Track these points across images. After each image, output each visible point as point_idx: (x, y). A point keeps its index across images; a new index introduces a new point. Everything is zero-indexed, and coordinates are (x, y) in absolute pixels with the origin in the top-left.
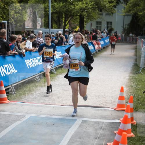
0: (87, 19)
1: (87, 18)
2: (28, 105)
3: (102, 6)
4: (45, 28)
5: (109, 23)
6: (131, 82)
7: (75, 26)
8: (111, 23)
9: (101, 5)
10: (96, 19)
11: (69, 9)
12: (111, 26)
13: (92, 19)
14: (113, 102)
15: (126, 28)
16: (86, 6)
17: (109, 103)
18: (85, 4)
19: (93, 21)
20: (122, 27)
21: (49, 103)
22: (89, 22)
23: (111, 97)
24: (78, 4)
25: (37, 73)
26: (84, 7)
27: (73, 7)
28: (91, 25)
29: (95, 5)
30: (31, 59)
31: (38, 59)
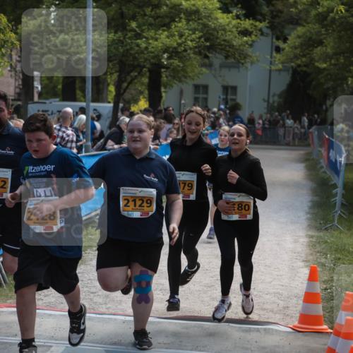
0: (170, 78)
1: (170, 76)
2: (50, 315)
3: (223, 43)
4: (58, 99)
5: (229, 90)
6: (318, 252)
7: (132, 94)
8: (234, 89)
9: (218, 41)
10: (193, 79)
11: (131, 48)
12: (234, 97)
13: (183, 79)
14: (284, 308)
15: (276, 104)
16: (179, 41)
17: (272, 311)
18: (177, 37)
19: (187, 83)
20: (264, 100)
21: (107, 309)
22: (174, 85)
23: (275, 293)
24: (157, 36)
26: (175, 45)
27: (144, 45)
28: (181, 92)
29: (202, 40)
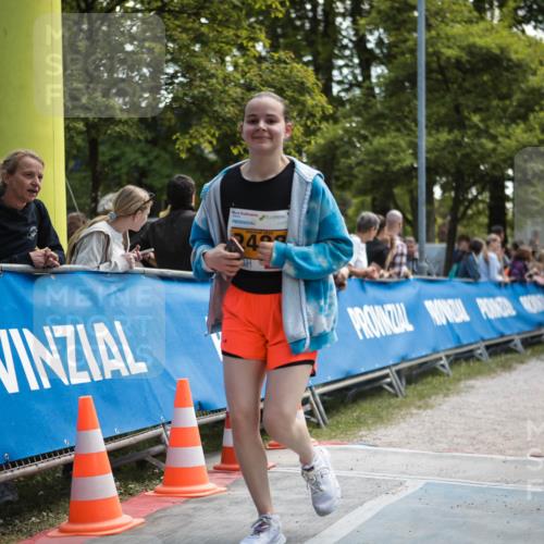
25: (391, 363)
30: (366, 308)
31: (389, 313)
